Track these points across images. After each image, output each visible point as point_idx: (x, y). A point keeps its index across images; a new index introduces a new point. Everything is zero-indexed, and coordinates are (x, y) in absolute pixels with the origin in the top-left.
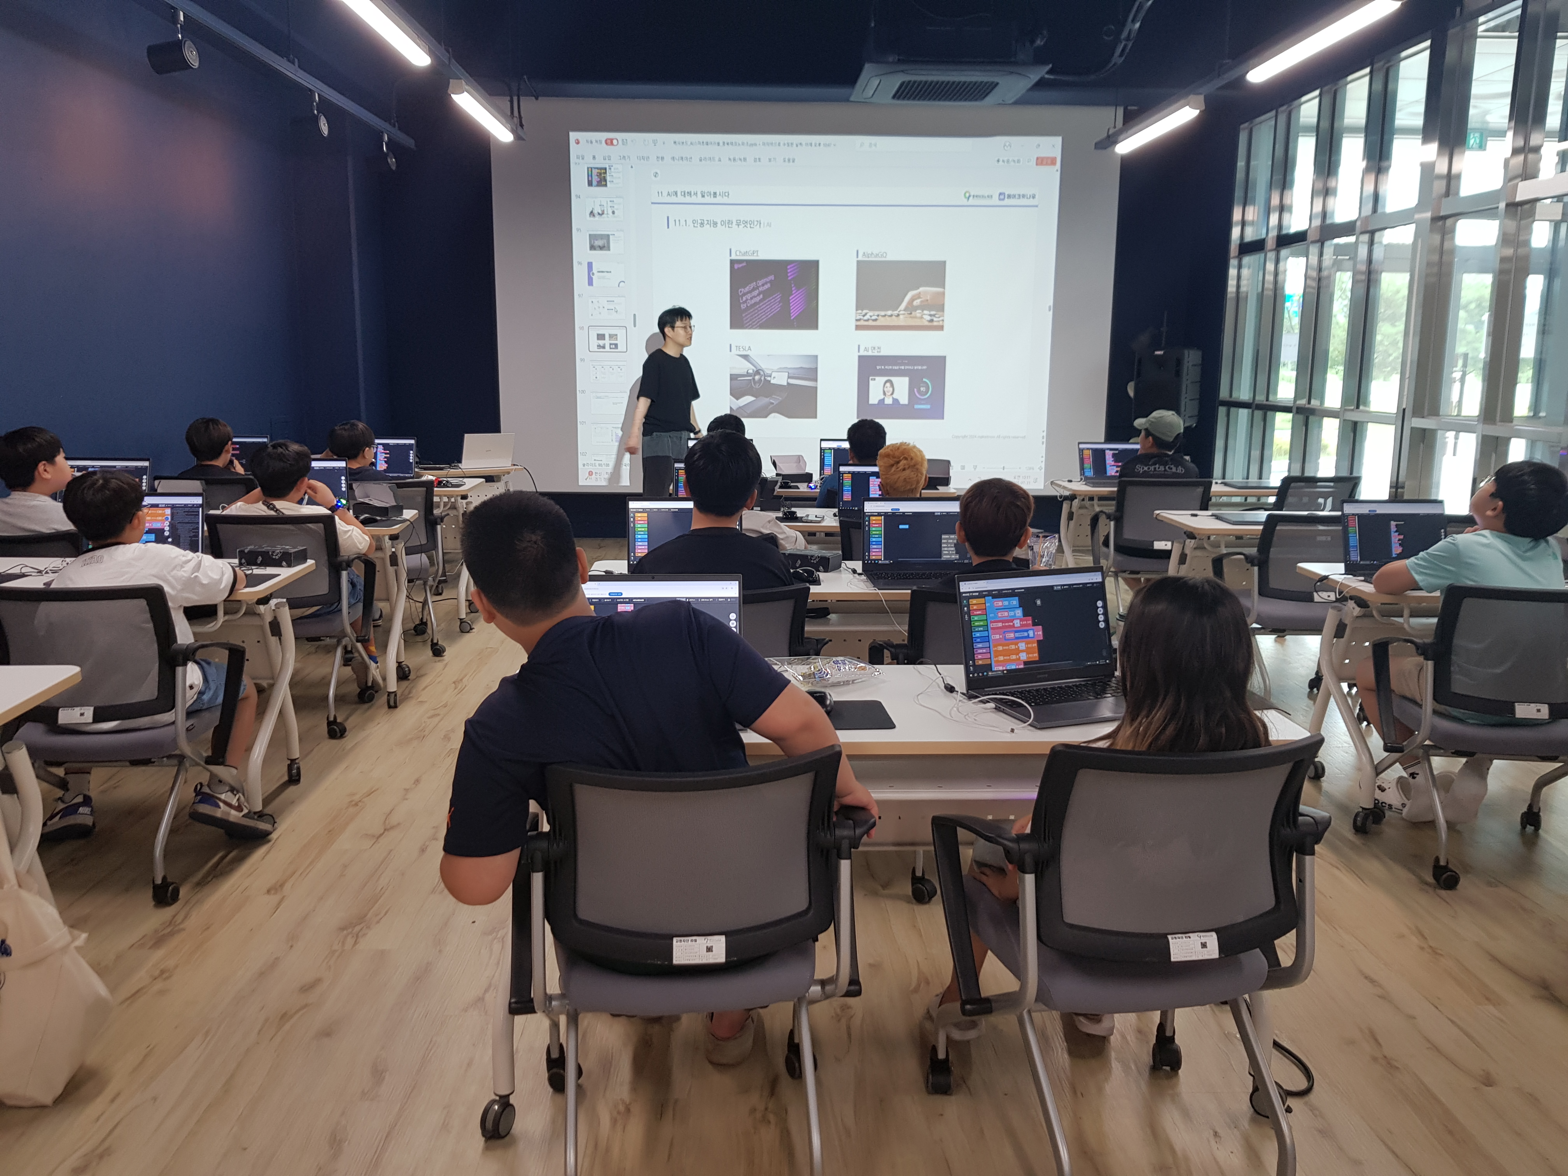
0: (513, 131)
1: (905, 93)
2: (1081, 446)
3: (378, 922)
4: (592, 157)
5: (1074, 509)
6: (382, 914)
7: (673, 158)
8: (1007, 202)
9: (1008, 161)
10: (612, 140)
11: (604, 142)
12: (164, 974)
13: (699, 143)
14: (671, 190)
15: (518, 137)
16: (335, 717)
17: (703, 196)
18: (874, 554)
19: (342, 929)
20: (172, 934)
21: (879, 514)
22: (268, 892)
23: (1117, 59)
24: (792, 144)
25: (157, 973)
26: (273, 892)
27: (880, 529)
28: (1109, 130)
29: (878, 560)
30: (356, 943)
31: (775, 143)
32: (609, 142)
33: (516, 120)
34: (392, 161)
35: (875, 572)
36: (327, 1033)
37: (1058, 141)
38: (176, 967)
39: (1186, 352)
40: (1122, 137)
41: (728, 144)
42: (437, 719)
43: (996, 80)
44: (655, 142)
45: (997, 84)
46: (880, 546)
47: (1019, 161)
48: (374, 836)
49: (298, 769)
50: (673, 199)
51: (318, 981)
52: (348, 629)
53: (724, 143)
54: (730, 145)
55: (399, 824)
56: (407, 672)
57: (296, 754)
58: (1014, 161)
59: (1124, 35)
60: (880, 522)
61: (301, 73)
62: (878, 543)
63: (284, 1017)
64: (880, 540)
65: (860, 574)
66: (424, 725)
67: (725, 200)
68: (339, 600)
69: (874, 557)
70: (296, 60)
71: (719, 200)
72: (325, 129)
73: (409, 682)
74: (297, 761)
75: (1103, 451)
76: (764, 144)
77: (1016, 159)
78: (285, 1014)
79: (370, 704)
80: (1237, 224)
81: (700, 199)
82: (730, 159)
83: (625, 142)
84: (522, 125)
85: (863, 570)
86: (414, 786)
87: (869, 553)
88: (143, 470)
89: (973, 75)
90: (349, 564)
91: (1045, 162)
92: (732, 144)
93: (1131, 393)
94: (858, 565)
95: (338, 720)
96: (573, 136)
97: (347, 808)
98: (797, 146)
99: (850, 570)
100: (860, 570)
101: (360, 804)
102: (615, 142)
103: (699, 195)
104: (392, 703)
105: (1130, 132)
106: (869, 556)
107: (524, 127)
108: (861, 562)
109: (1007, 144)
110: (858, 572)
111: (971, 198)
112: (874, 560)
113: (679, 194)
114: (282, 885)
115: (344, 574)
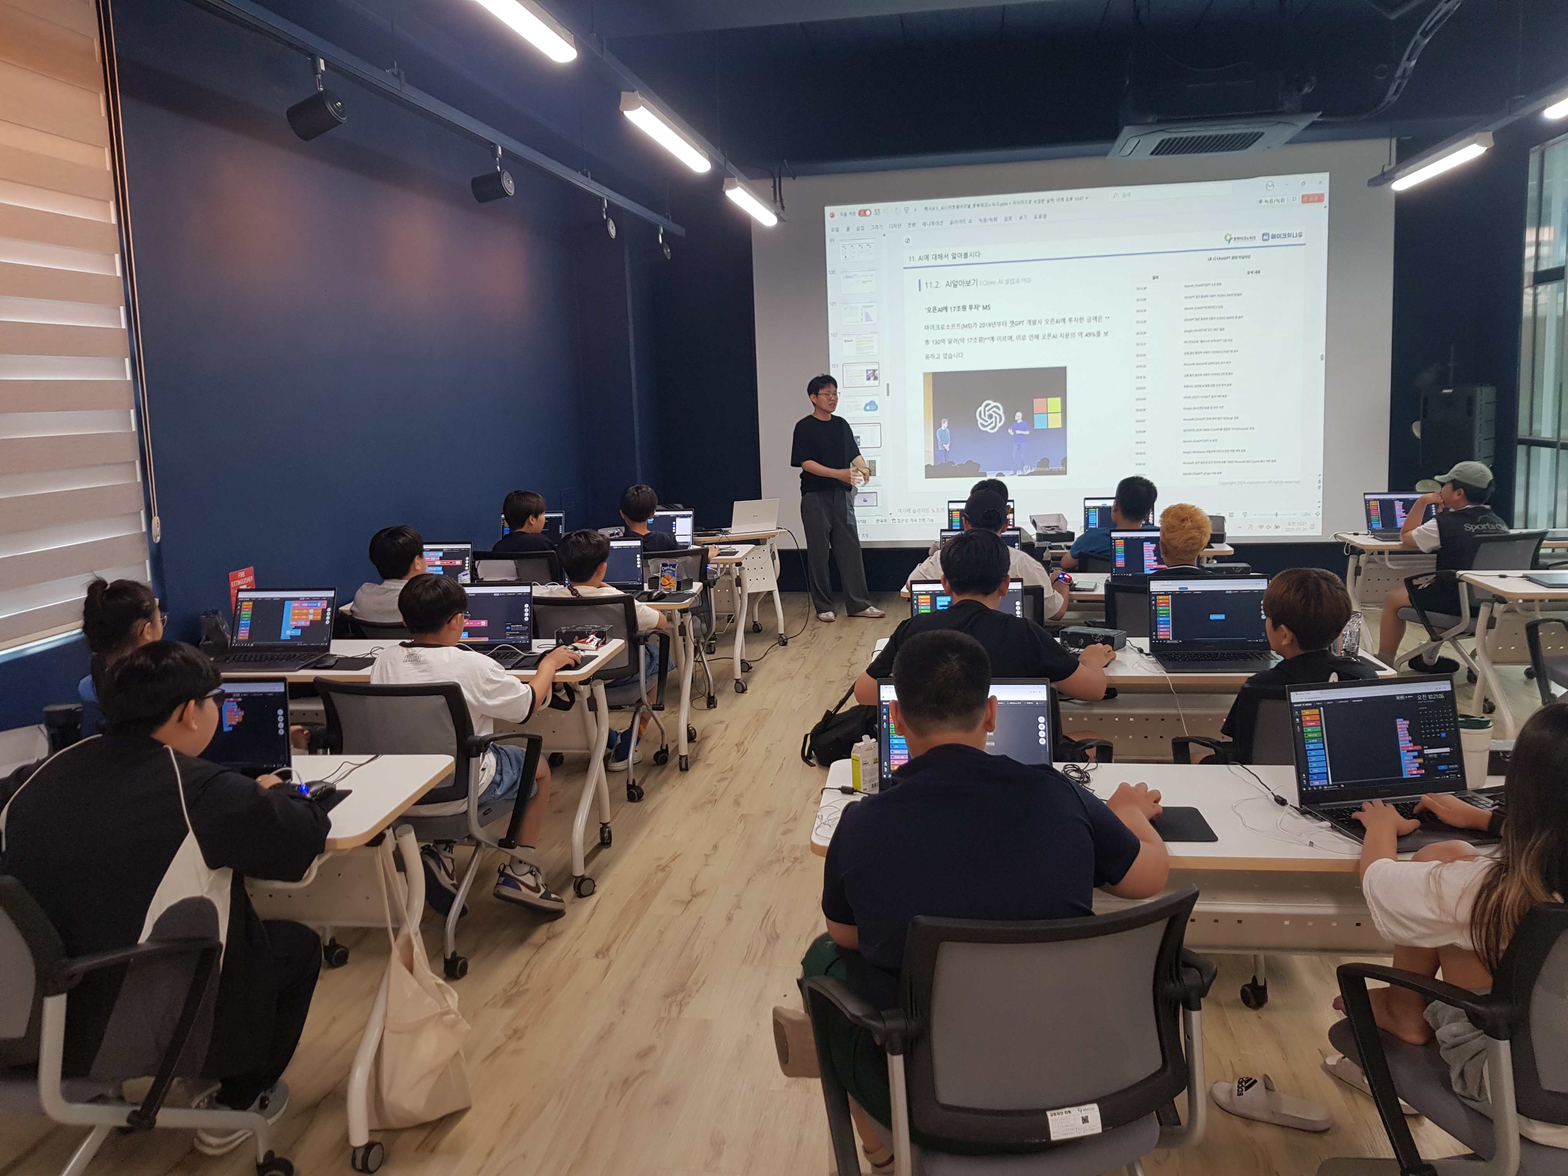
0: (778, 215)
1: (1161, 149)
2: (1367, 497)
3: (698, 991)
4: (846, 229)
5: (1361, 564)
6: (701, 983)
7: (925, 224)
8: (1271, 242)
9: (1271, 201)
10: (865, 211)
11: (857, 214)
12: (516, 1034)
13: (950, 207)
14: (923, 254)
15: (780, 219)
16: (634, 781)
17: (954, 258)
18: (1161, 633)
19: (667, 996)
20: (519, 994)
21: (1166, 593)
22: (597, 956)
23: (1391, 96)
24: (1043, 200)
25: (510, 1032)
26: (600, 956)
27: (1167, 608)
28: (1384, 166)
29: (1166, 640)
30: (680, 1012)
31: (1026, 201)
32: (863, 213)
33: (779, 204)
34: (667, 251)
35: (1163, 652)
36: (666, 1101)
37: (1325, 177)
38: (526, 1027)
39: (1478, 390)
40: (1399, 174)
41: (978, 205)
42: (725, 783)
43: (1261, 130)
44: (906, 210)
45: (1263, 134)
46: (1168, 626)
47: (1283, 200)
48: (683, 902)
49: (610, 832)
50: (925, 263)
51: (651, 1049)
52: (645, 699)
53: (974, 205)
54: (980, 207)
55: (704, 891)
56: (694, 734)
57: (607, 819)
58: (1278, 201)
59: (1399, 73)
60: (1167, 601)
61: (594, 184)
62: (1166, 622)
63: (626, 1083)
64: (1168, 619)
65: (1147, 655)
66: (714, 789)
67: (976, 260)
68: (638, 671)
69: (1161, 637)
70: (589, 173)
71: (970, 260)
72: (613, 232)
73: (696, 744)
74: (608, 825)
75: (1392, 501)
76: (1014, 203)
77: (1280, 198)
78: (627, 1079)
79: (663, 766)
80: (1531, 245)
81: (951, 261)
82: (980, 220)
83: (877, 212)
84: (783, 208)
85: (1151, 650)
86: (713, 852)
87: (1156, 632)
88: (464, 552)
89: (1237, 128)
90: (646, 638)
91: (1311, 200)
92: (982, 205)
93: (1417, 433)
94: (1144, 643)
95: (636, 785)
96: (828, 210)
97: (656, 873)
98: (1048, 202)
99: (1136, 649)
100: (1147, 650)
101: (667, 869)
102: (868, 213)
103: (950, 257)
104: (684, 766)
105: (1408, 169)
106: (1156, 635)
107: (785, 209)
108: (1148, 639)
109: (1270, 184)
110: (1145, 651)
111: (1232, 241)
112: (1162, 640)
113: (930, 257)
114: (608, 949)
115: (642, 648)
